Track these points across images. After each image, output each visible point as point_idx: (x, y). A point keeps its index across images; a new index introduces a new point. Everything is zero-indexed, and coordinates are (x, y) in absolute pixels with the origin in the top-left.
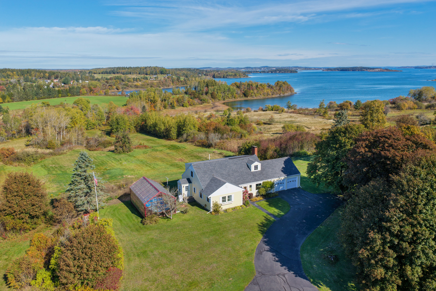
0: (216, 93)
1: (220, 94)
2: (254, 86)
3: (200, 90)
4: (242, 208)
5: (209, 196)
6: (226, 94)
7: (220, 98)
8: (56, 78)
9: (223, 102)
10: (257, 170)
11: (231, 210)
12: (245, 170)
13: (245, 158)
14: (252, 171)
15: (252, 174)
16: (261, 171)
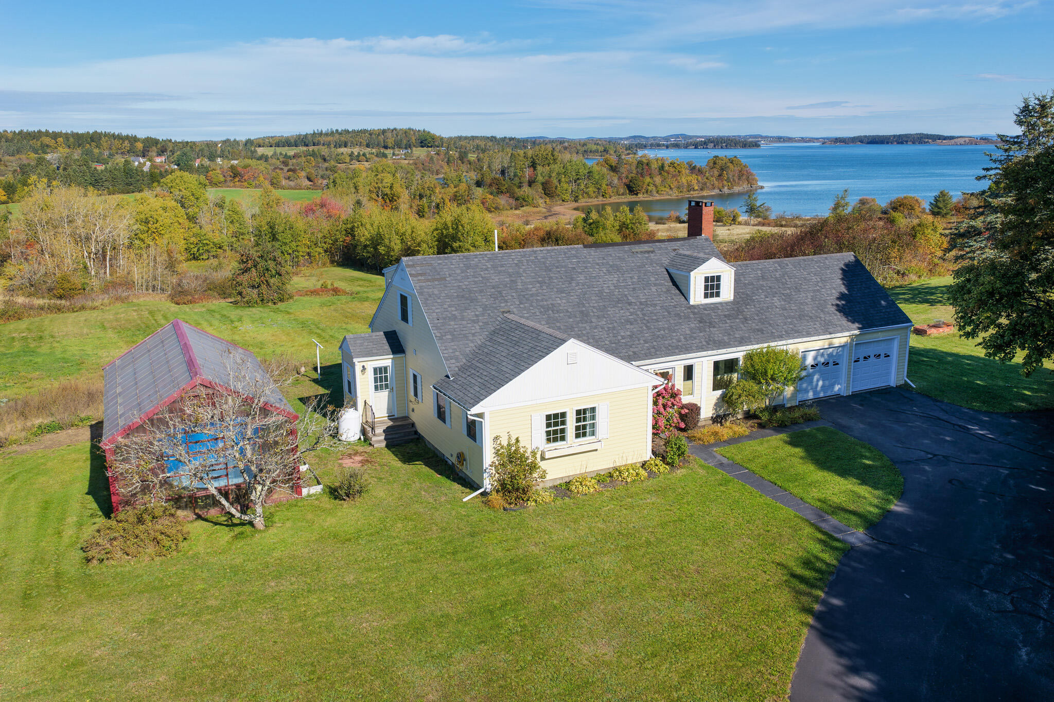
0: (555, 181)
1: (565, 186)
2: (654, 166)
3: (515, 175)
4: (651, 474)
5: (475, 410)
6: (582, 187)
7: (567, 196)
8: (162, 152)
9: (575, 205)
10: (714, 300)
11: (591, 487)
12: (659, 295)
13: (660, 249)
14: (692, 302)
15: (694, 313)
16: (734, 302)
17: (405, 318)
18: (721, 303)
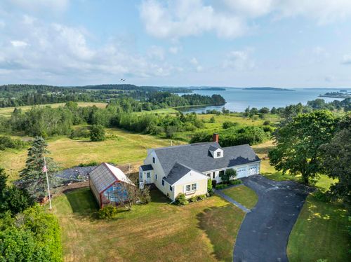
4: (207, 197)
5: (173, 185)
10: (219, 157)
12: (207, 156)
13: (207, 145)
17: (154, 162)
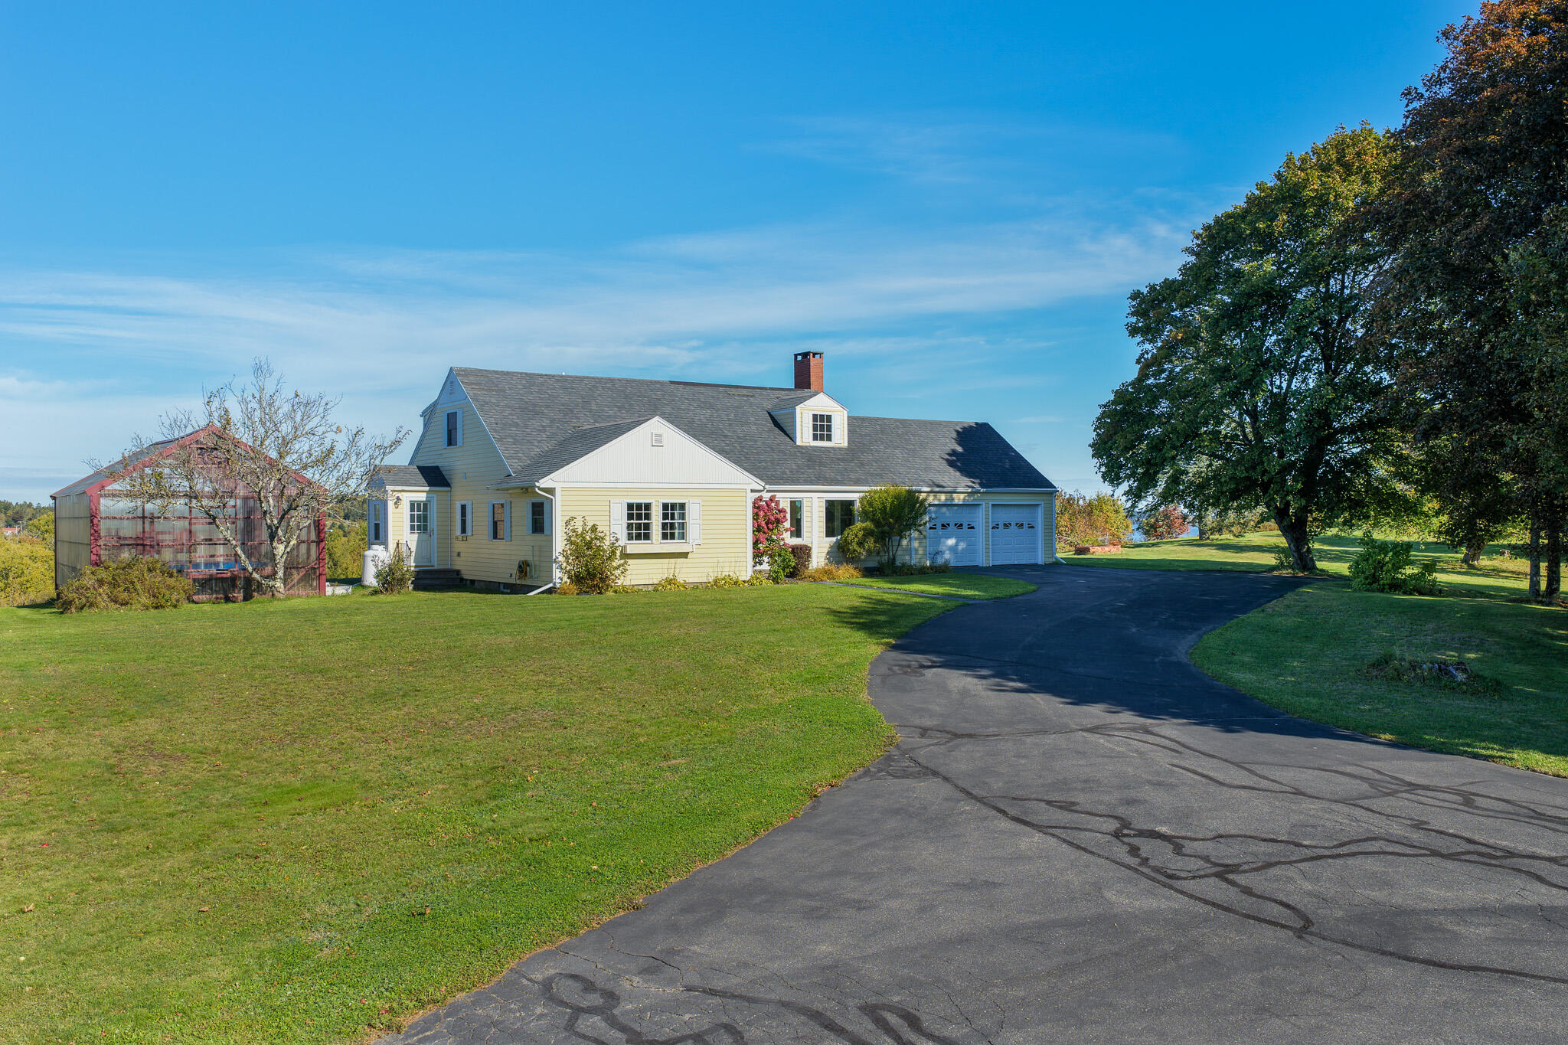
4: (752, 585)
5: (544, 483)
10: (825, 444)
12: (761, 433)
13: (761, 395)
14: (799, 443)
15: (802, 453)
16: (849, 448)
17: (451, 442)
18: (832, 448)
